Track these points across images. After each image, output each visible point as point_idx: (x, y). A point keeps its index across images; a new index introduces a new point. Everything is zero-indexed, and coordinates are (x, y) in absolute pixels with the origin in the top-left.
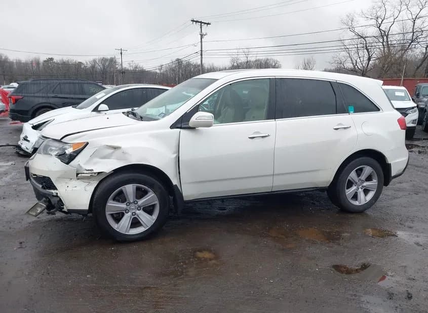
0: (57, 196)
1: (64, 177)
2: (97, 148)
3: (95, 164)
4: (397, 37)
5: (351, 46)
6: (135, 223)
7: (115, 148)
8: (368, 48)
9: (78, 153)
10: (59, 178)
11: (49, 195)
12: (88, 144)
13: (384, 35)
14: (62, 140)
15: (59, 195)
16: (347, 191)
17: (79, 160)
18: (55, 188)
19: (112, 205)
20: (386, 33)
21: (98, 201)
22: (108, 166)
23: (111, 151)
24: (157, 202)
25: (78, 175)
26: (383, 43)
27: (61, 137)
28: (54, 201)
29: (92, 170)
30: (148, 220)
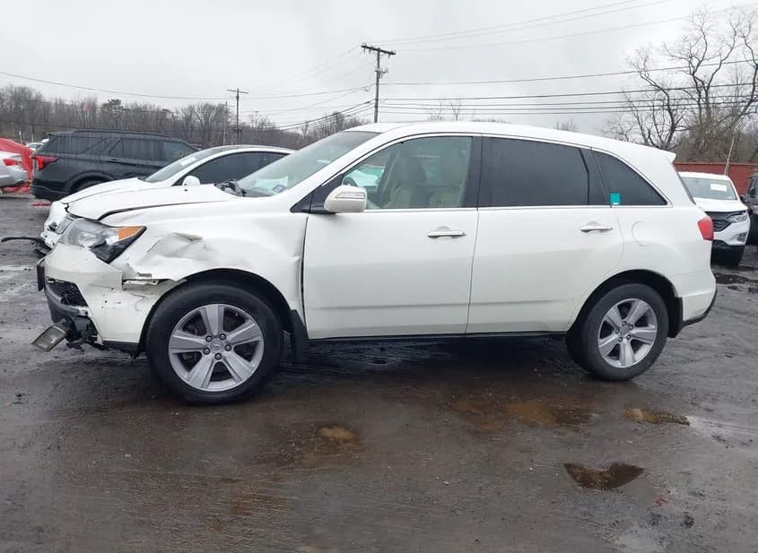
0: (86, 317)
1: (101, 284)
2: (160, 238)
3: (156, 264)
4: (725, 92)
5: (642, 104)
6: (220, 373)
7: (192, 239)
8: (672, 108)
9: (126, 244)
10: (91, 285)
11: (72, 314)
12: (145, 229)
13: (702, 87)
14: (101, 221)
15: (90, 315)
16: (600, 341)
17: (129, 258)
18: (85, 304)
19: (181, 339)
20: (706, 85)
21: (157, 330)
22: (178, 269)
23: (184, 243)
24: (260, 338)
25: (126, 283)
26: (698, 101)
27: (100, 216)
28: (80, 325)
29: (150, 275)
30: (242, 369)
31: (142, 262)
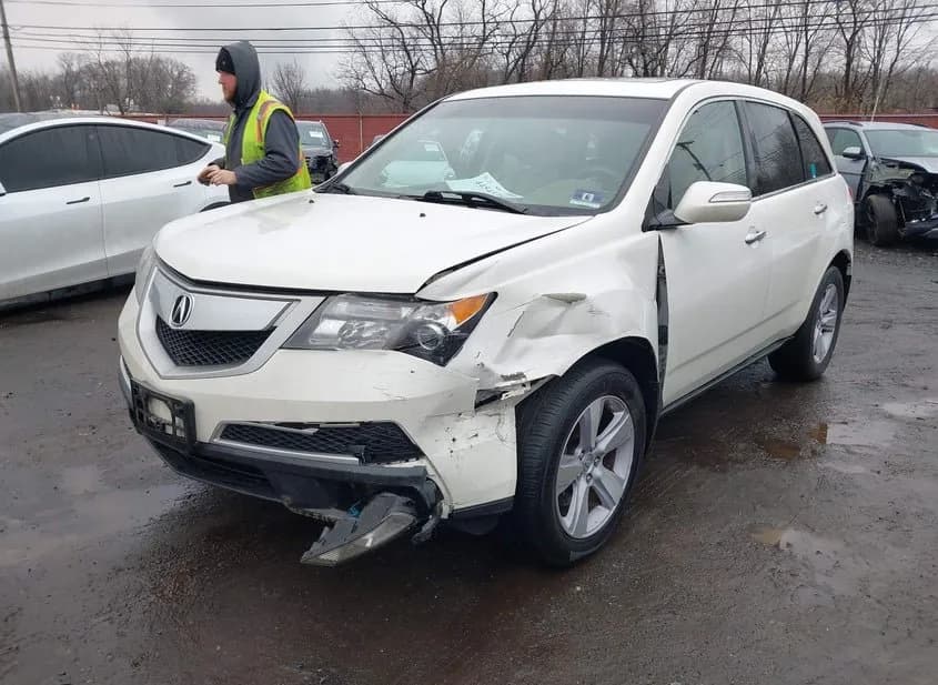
0: (425, 478)
1: (442, 412)
2: (524, 308)
4: (454, 31)
5: (369, 43)
7: (571, 301)
8: (409, 48)
10: (429, 417)
12: (495, 295)
13: (432, 23)
14: (421, 295)
15: (430, 472)
18: (418, 453)
20: (436, 19)
23: (558, 311)
26: (432, 39)
29: (520, 375)
31: (501, 357)
